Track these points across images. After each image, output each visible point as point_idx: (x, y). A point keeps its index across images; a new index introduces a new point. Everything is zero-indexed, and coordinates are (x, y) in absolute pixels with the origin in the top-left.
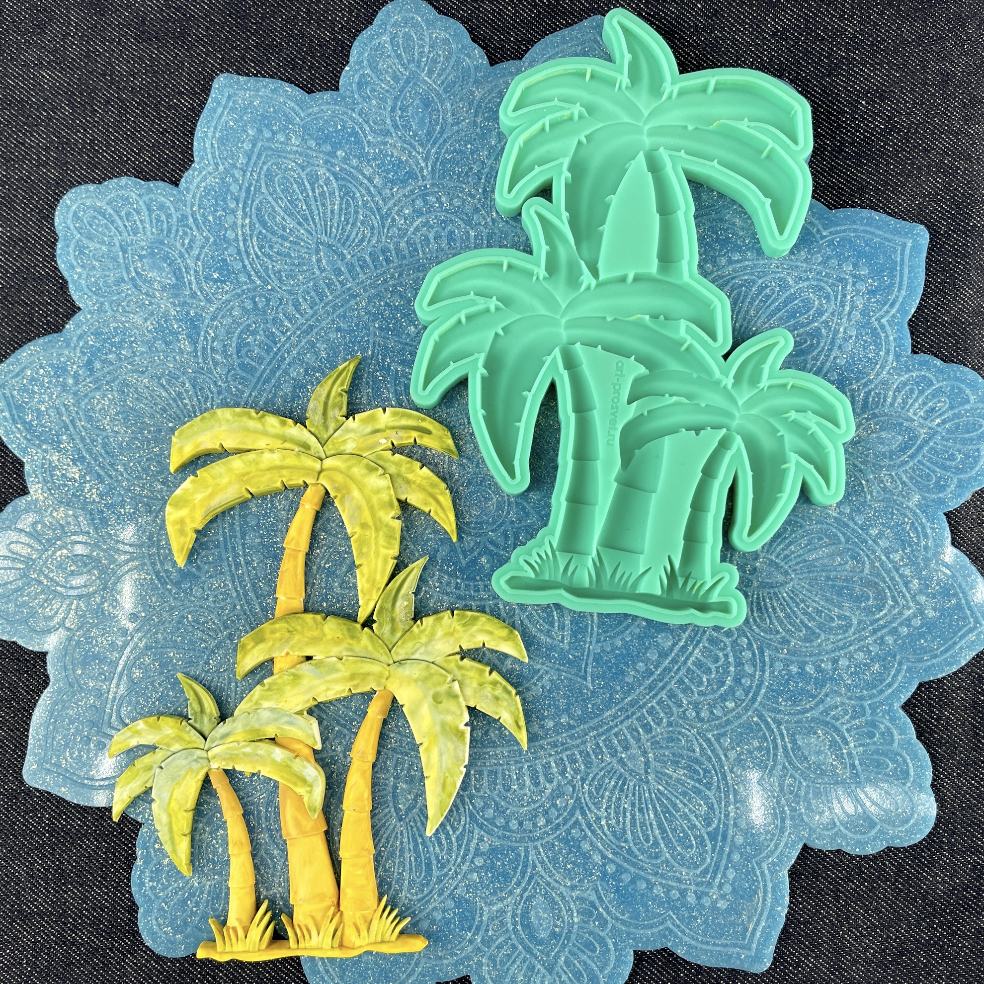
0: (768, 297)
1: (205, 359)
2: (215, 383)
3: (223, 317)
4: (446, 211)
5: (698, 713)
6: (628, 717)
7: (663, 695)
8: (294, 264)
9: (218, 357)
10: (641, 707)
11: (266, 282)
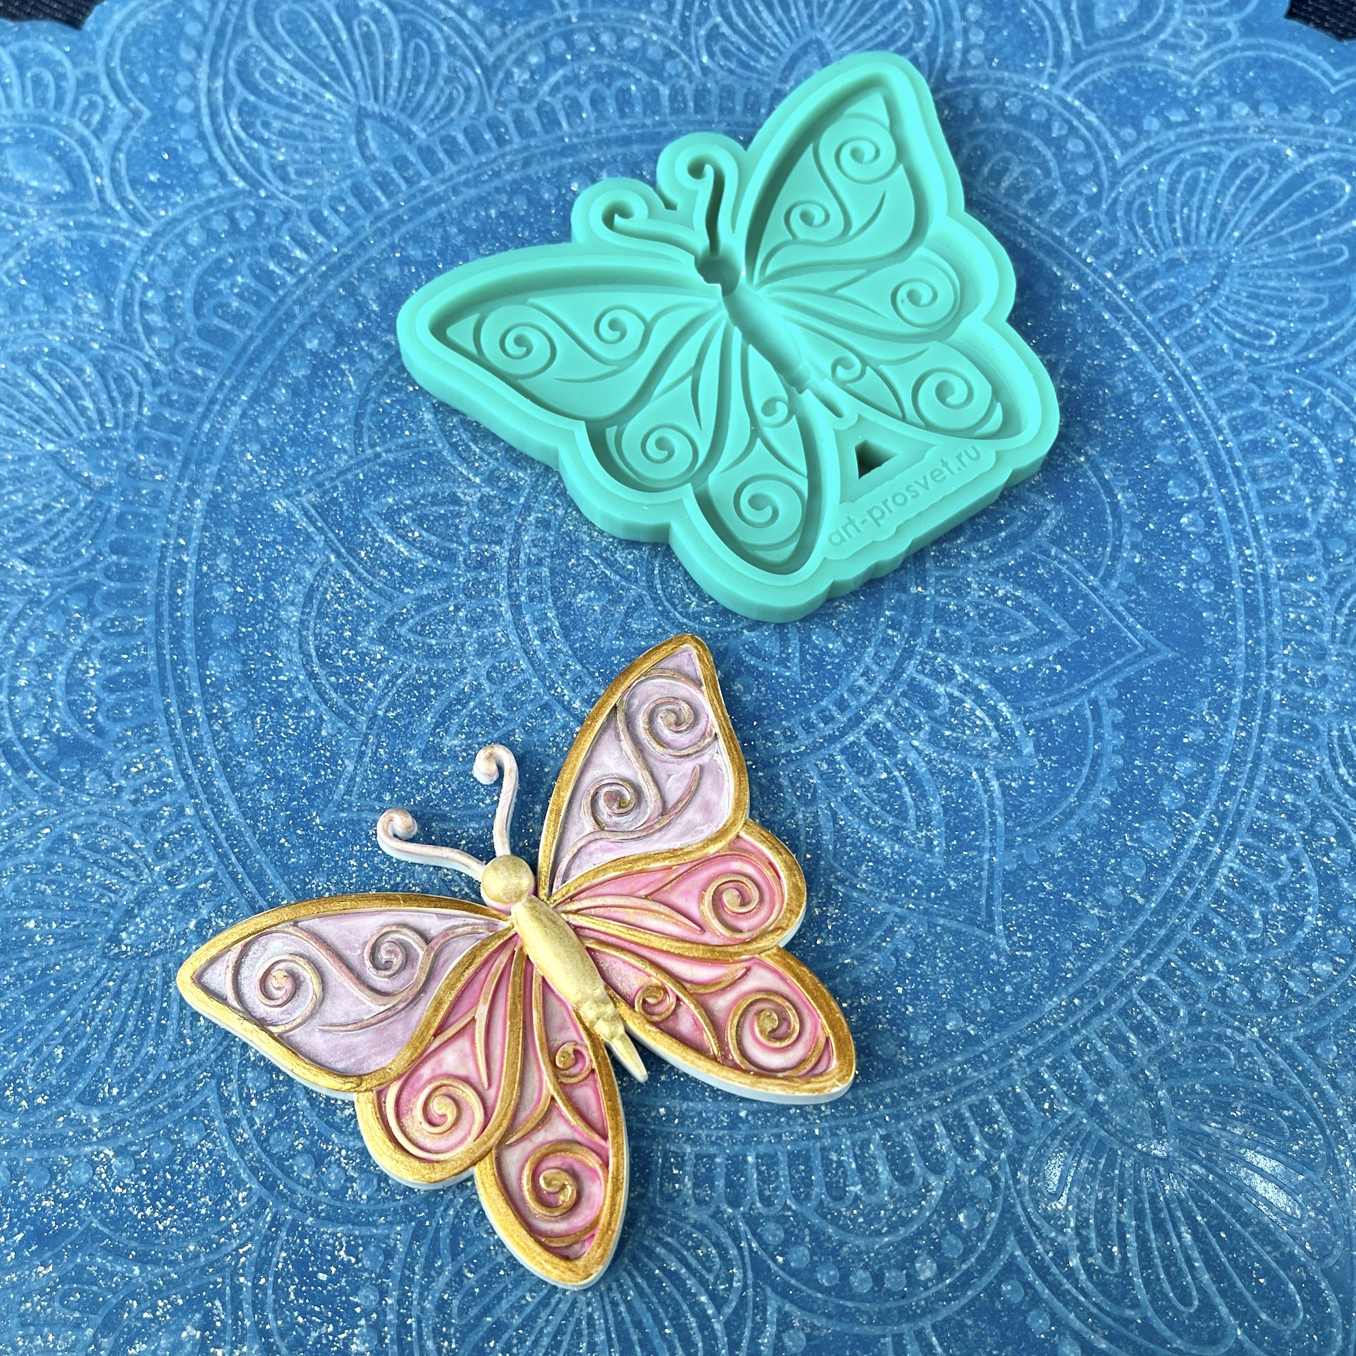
0: (1251, 181)
1: (127, 325)
2: (148, 367)
3: (166, 248)
4: (612, 56)
5: (1253, 992)
6: (1098, 1010)
7: (1171, 954)
8: (310, 151)
9: (155, 319)
10: (1124, 987)
11: (255, 185)
